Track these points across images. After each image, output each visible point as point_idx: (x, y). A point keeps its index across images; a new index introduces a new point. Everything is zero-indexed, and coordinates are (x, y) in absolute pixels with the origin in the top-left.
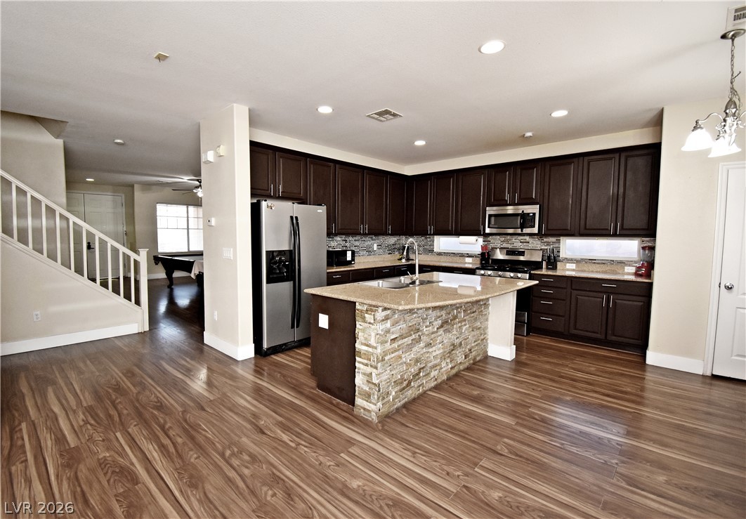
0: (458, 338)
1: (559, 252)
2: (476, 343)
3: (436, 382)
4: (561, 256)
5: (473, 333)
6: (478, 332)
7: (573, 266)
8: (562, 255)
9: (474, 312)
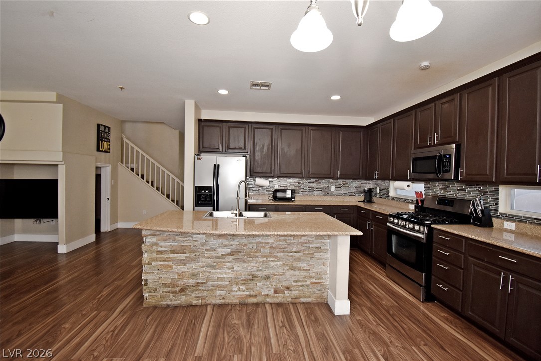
0: (261, 270)
1: (497, 204)
2: (300, 283)
3: (222, 301)
4: (499, 211)
5: (292, 272)
6: (304, 274)
7: (510, 225)
8: (501, 209)
9: (295, 252)
